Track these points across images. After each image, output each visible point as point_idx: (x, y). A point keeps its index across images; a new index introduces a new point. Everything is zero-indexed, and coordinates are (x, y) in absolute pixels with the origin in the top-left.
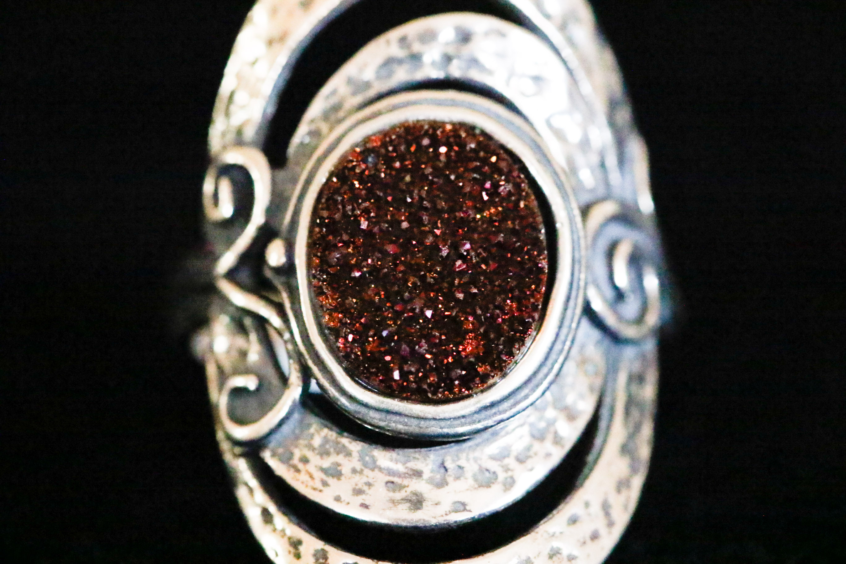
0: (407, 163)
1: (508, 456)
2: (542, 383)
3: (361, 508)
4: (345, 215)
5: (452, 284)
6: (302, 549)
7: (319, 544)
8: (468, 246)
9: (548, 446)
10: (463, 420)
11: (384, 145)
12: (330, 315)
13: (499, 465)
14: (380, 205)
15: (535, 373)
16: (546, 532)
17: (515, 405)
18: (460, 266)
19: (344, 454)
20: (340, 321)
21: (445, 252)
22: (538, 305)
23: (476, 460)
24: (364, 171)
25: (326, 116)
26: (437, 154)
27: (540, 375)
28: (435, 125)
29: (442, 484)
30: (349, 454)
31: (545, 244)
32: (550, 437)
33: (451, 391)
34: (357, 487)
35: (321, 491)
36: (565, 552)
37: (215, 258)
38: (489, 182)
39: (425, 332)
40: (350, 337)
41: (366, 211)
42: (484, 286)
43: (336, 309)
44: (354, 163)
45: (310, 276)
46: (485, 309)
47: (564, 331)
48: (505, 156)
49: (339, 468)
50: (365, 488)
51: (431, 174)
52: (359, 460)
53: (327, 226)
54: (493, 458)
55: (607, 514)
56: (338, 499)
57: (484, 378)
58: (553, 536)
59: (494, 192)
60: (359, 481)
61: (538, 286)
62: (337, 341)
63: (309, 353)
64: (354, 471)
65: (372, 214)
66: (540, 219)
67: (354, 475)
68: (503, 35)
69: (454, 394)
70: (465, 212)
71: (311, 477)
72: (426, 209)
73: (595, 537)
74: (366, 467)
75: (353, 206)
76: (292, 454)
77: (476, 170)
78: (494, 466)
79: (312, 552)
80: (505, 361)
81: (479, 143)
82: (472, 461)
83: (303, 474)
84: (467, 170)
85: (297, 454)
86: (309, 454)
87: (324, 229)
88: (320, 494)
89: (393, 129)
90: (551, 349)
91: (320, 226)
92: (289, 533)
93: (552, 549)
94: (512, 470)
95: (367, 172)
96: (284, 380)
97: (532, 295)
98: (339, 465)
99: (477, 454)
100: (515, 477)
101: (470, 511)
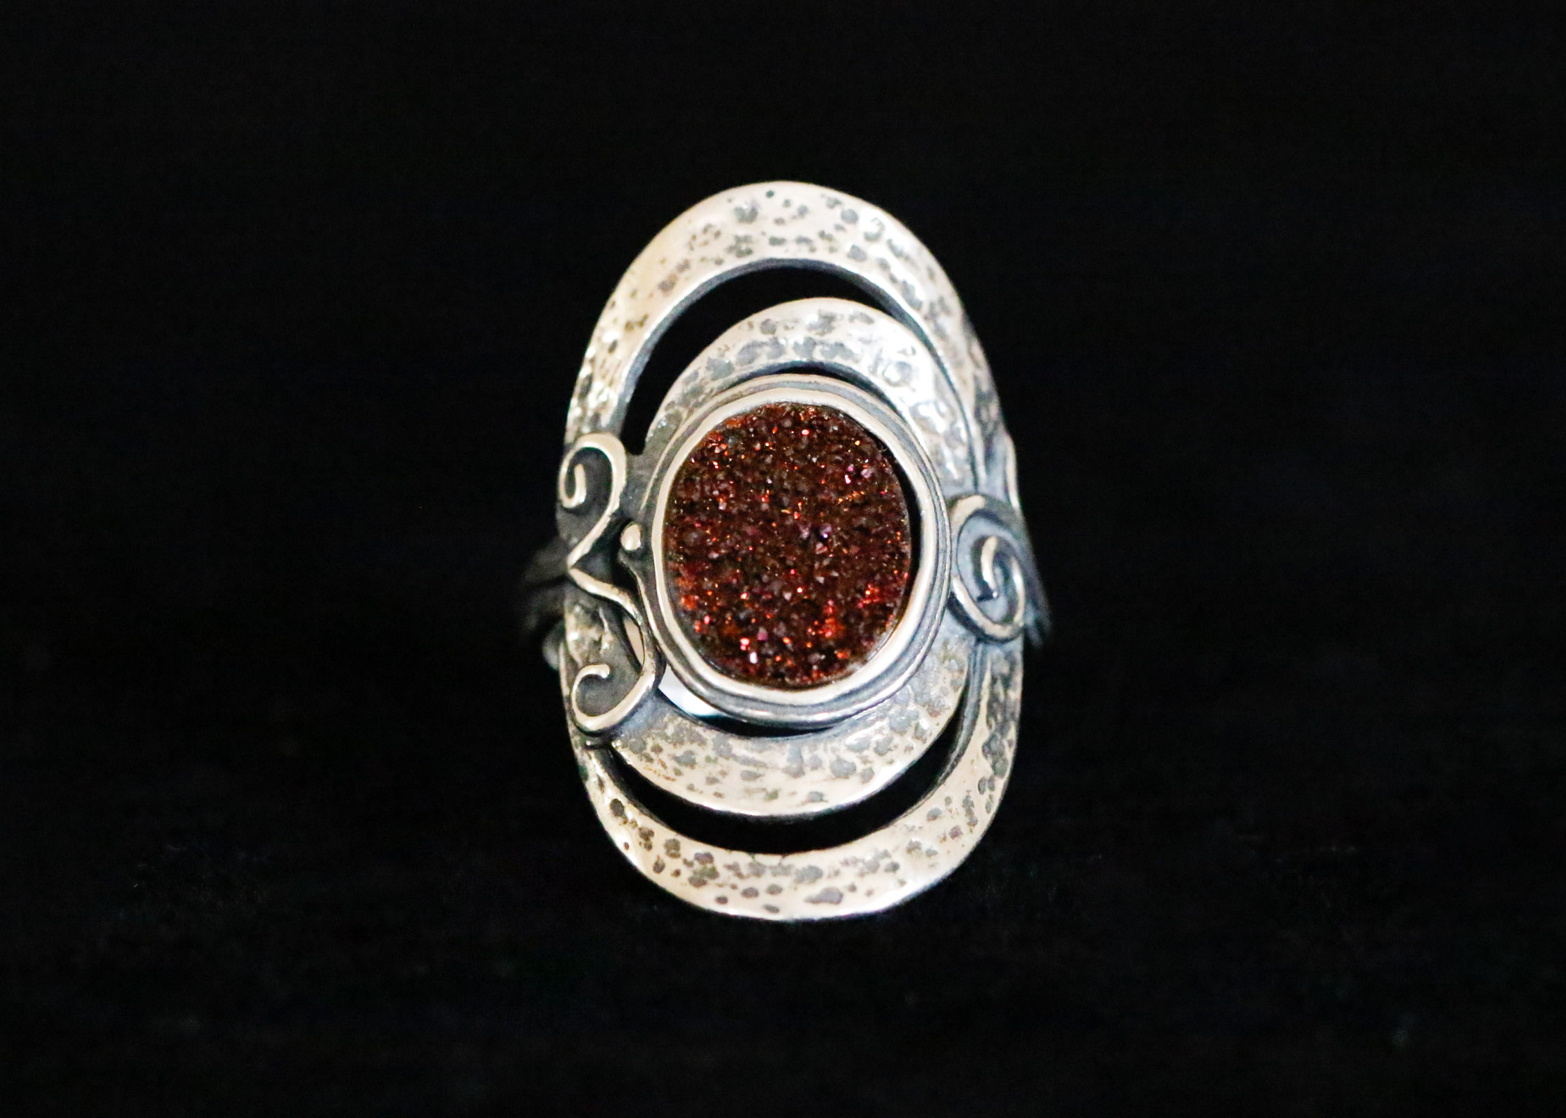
0: (767, 445)
1: (868, 747)
2: (903, 673)
3: (715, 797)
4: (703, 496)
5: (812, 567)
6: (653, 840)
7: (671, 835)
8: (829, 529)
9: (909, 739)
10: (821, 708)
11: (745, 426)
12: (686, 597)
13: (857, 757)
14: (739, 485)
15: (896, 662)
16: (906, 826)
17: (876, 693)
18: (820, 549)
19: (698, 742)
20: (697, 603)
21: (805, 534)
22: (900, 591)
23: (834, 750)
24: (723, 451)
25: (685, 401)
26: (799, 438)
27: (902, 665)
28: (797, 408)
29: (798, 773)
30: (702, 742)
31: (908, 529)
32: (911, 731)
33: (809, 675)
34: (711, 776)
35: (673, 780)
36: (925, 847)
37: (568, 550)
38: (852, 465)
39: (784, 615)
40: (707, 620)
41: (725, 493)
42: (846, 571)
43: (693, 592)
44: (714, 444)
45: (667, 558)
46: (846, 594)
47: (927, 621)
48: (868, 439)
49: (693, 757)
50: (719, 777)
51: (793, 456)
52: (714, 749)
53: (684, 507)
54: (851, 748)
55: (969, 812)
56: (691, 788)
57: (843, 664)
58: (912, 830)
59: (857, 476)
60: (714, 770)
61: (900, 572)
62: (693, 623)
63: (663, 636)
64: (708, 759)
65: (731, 496)
66: (903, 504)
67: (708, 764)
68: (870, 321)
69: (812, 680)
70: (828, 494)
71: (664, 766)
72: (786, 491)
73: (956, 833)
74: (720, 756)
75: (711, 486)
76: (645, 743)
77: (838, 452)
78: (851, 757)
79: (663, 842)
80: (866, 647)
81: (841, 426)
82: (829, 752)
83: (655, 762)
84: (830, 453)
85: (650, 743)
86: (662, 743)
87: (682, 511)
88: (673, 783)
89: (754, 412)
90: (913, 639)
91: (678, 507)
92: (640, 824)
93: (911, 843)
94: (870, 762)
95: (726, 453)
96: (638, 668)
97: (895, 581)
98: (691, 753)
99: (835, 744)
100: (875, 770)
101: (826, 801)
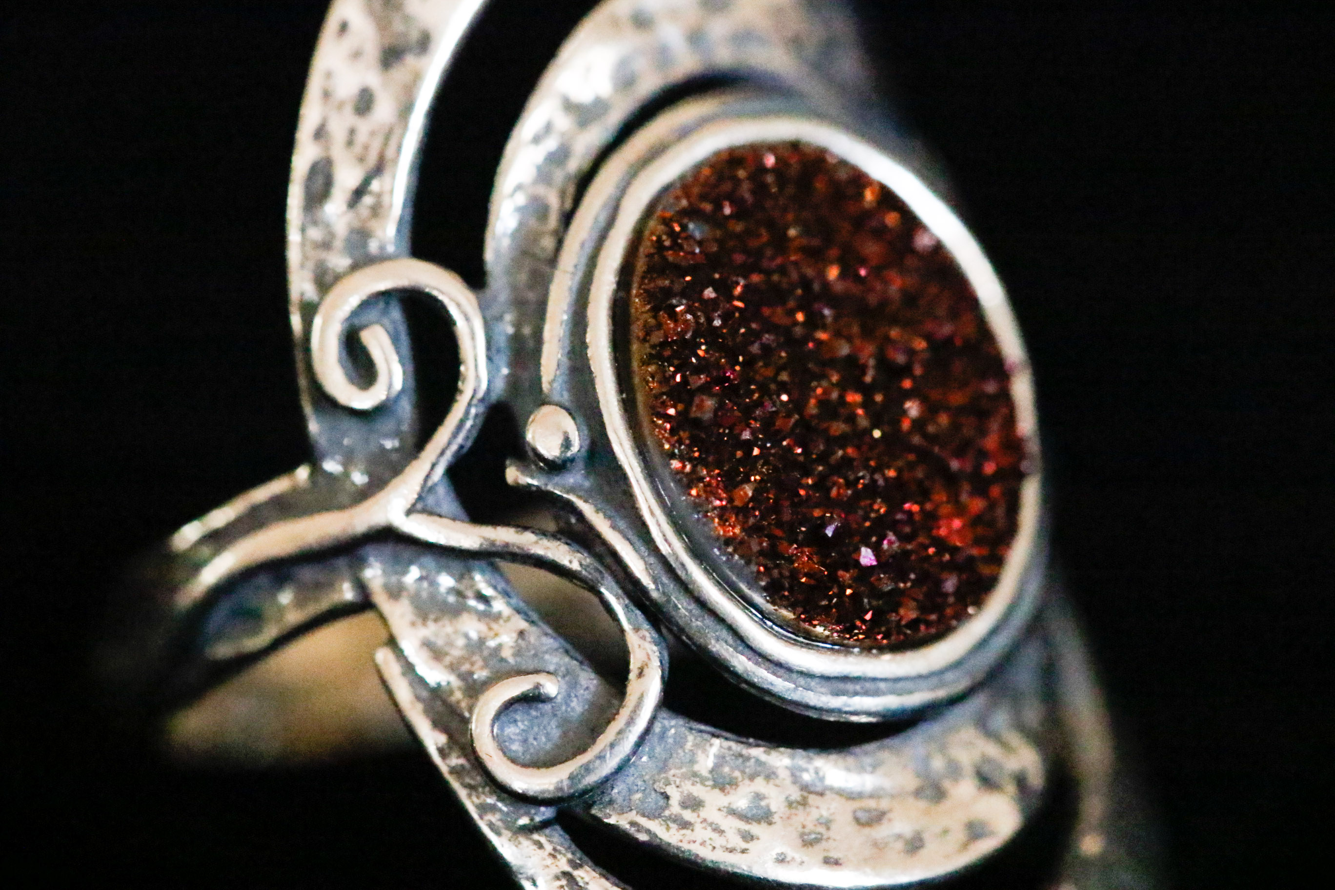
3: (826, 867)
19: (763, 776)
34: (807, 833)
35: (744, 851)
49: (763, 803)
50: (822, 832)
52: (793, 783)
56: (781, 860)
60: (807, 819)
64: (791, 803)
67: (793, 811)
71: (717, 829)
76: (665, 797)
86: (698, 791)
88: (745, 857)
98: (761, 797)
